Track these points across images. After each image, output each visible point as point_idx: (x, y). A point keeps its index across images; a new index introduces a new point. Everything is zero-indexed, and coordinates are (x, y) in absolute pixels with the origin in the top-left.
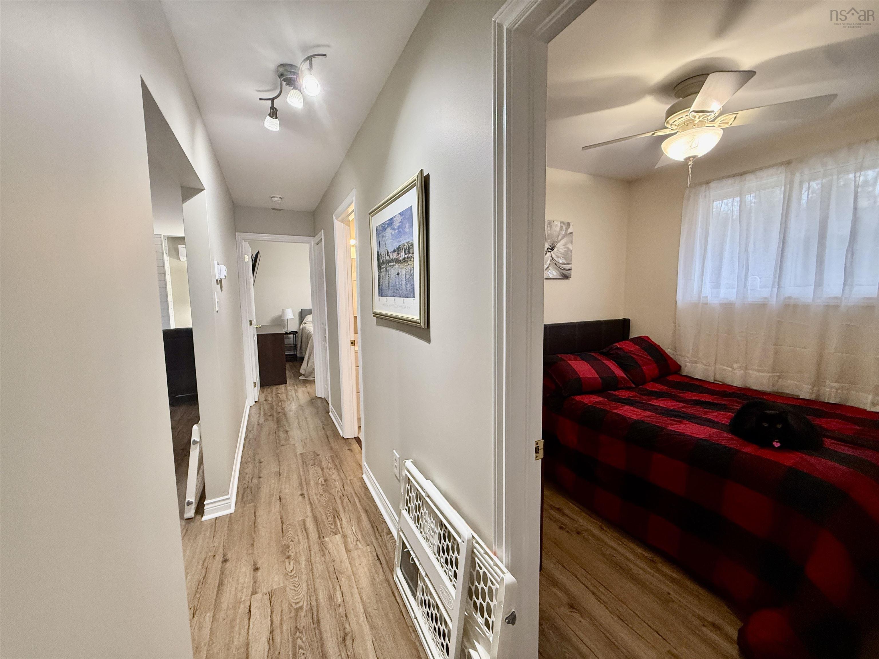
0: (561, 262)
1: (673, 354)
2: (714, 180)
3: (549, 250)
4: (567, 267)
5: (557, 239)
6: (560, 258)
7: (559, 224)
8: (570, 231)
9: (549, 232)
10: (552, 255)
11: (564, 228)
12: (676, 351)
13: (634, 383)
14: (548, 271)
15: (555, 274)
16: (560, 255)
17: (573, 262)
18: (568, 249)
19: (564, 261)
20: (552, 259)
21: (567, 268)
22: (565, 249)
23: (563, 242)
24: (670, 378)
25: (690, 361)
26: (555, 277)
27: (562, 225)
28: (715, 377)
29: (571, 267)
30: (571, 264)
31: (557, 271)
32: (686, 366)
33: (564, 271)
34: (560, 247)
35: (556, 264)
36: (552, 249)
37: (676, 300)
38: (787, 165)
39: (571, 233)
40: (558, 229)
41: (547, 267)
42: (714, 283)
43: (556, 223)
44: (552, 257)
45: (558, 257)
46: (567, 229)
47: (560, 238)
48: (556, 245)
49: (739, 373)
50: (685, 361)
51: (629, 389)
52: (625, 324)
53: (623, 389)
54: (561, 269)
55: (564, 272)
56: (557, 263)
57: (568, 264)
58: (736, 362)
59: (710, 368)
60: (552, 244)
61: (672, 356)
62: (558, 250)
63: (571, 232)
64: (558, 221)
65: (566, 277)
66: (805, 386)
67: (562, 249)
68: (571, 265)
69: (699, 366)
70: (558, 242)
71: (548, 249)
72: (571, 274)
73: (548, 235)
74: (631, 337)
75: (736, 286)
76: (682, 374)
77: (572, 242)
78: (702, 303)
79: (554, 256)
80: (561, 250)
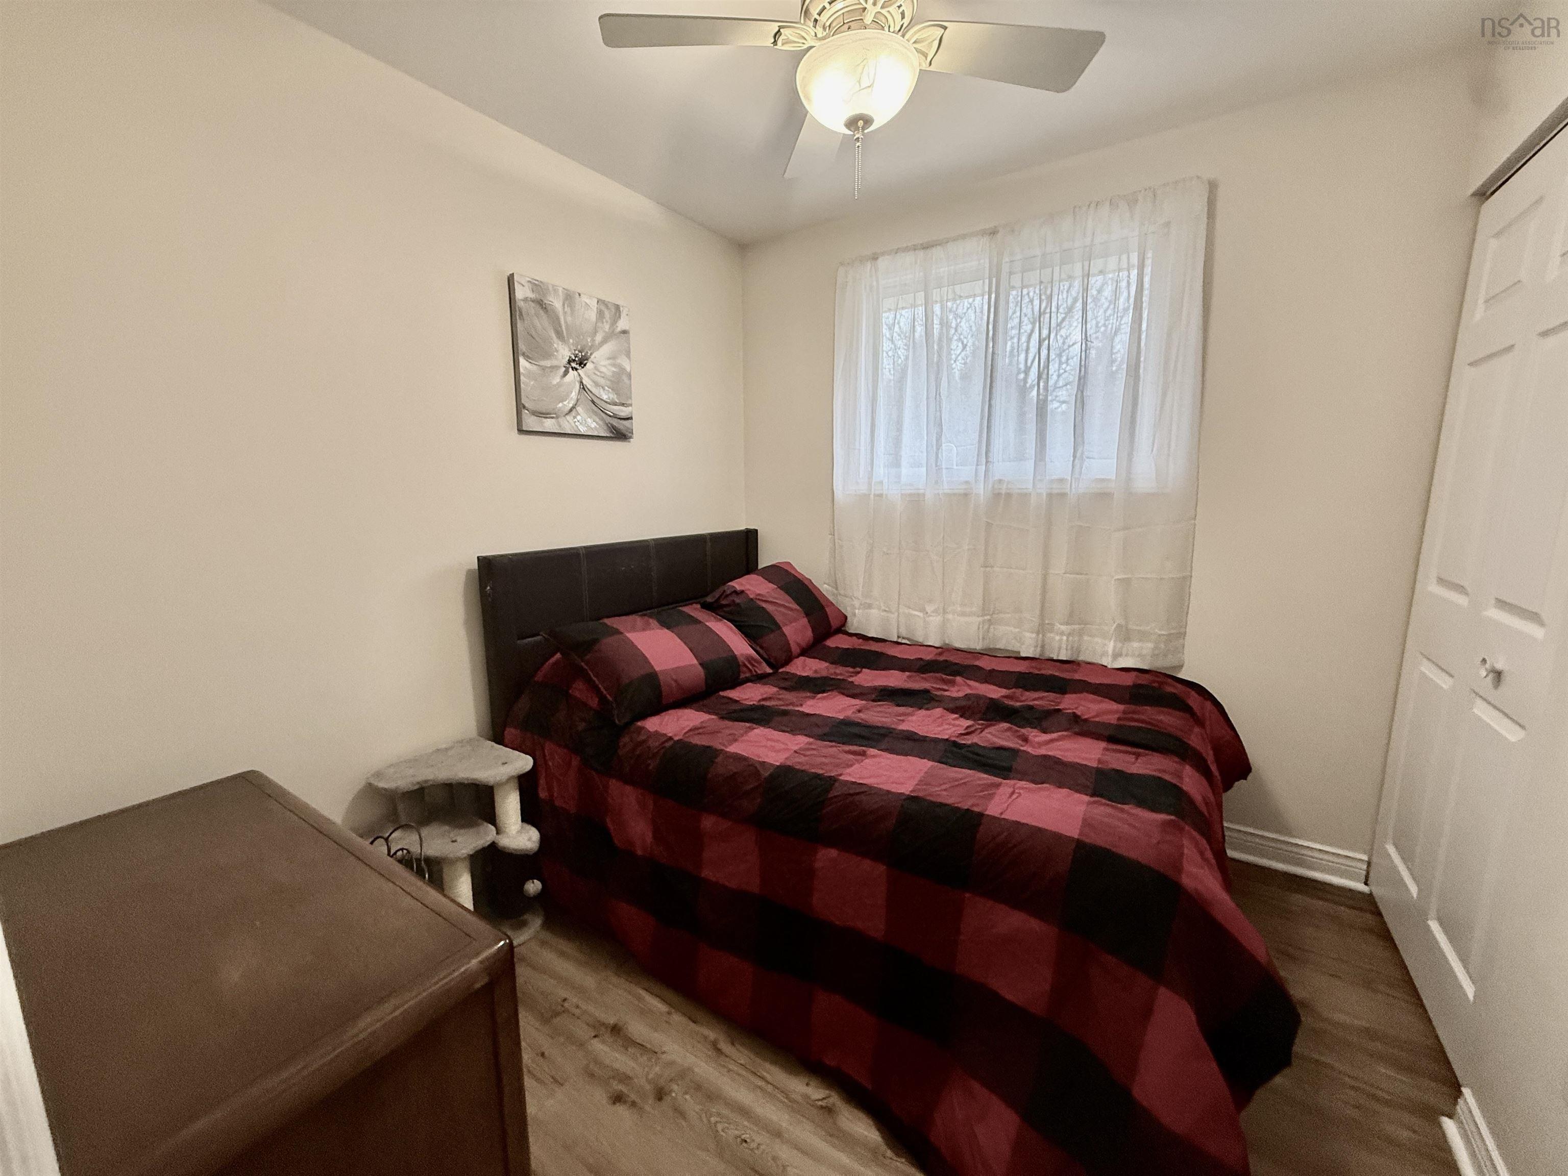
0: (605, 397)
1: (834, 594)
2: (883, 254)
3: (574, 365)
4: (623, 411)
5: (593, 340)
6: (604, 389)
7: (593, 303)
8: (622, 325)
9: (569, 319)
10: (581, 378)
11: (607, 314)
12: (837, 589)
13: (770, 665)
14: (575, 417)
15: (593, 426)
16: (602, 381)
17: (634, 400)
18: (622, 370)
19: (613, 397)
20: (583, 387)
21: (623, 415)
22: (614, 369)
23: (607, 349)
24: (832, 643)
25: (861, 604)
26: (596, 434)
27: (603, 308)
28: (898, 633)
29: (631, 413)
30: (631, 405)
31: (598, 420)
32: (854, 615)
33: (616, 420)
34: (600, 358)
35: (593, 402)
36: (582, 363)
37: (833, 489)
38: (992, 235)
39: (624, 332)
40: (592, 315)
41: (571, 405)
42: (891, 454)
43: (584, 299)
44: (581, 382)
45: (597, 384)
46: (614, 322)
47: (599, 338)
48: (591, 354)
49: (935, 620)
50: (853, 607)
51: (760, 678)
52: (749, 538)
53: (751, 681)
54: (606, 414)
55: (615, 422)
56: (595, 400)
57: (623, 405)
58: (930, 601)
59: (892, 616)
60: (580, 351)
61: (831, 598)
62: (596, 368)
63: (624, 328)
64: (591, 297)
65: (620, 435)
66: (1028, 635)
67: (605, 366)
68: (630, 408)
69: (874, 612)
70: (595, 348)
71: (569, 362)
72: (632, 430)
73: (567, 329)
74: (761, 566)
75: (924, 462)
76: (849, 632)
77: (628, 355)
78: (875, 495)
79: (586, 381)
80: (603, 369)
